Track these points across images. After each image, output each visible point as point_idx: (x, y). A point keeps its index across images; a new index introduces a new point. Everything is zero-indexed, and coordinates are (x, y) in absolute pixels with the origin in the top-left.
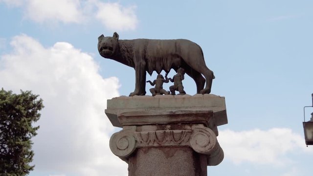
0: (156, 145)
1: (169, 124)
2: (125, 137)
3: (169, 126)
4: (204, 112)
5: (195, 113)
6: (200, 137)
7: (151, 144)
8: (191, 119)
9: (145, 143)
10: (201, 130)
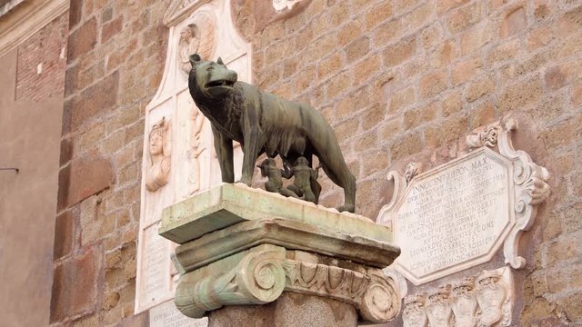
0: (322, 292)
1: (337, 257)
2: (269, 265)
3: (335, 262)
4: (393, 250)
5: (381, 247)
6: (378, 292)
7: (313, 290)
8: (371, 256)
9: (305, 285)
10: (379, 279)
